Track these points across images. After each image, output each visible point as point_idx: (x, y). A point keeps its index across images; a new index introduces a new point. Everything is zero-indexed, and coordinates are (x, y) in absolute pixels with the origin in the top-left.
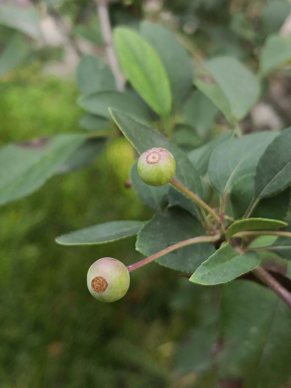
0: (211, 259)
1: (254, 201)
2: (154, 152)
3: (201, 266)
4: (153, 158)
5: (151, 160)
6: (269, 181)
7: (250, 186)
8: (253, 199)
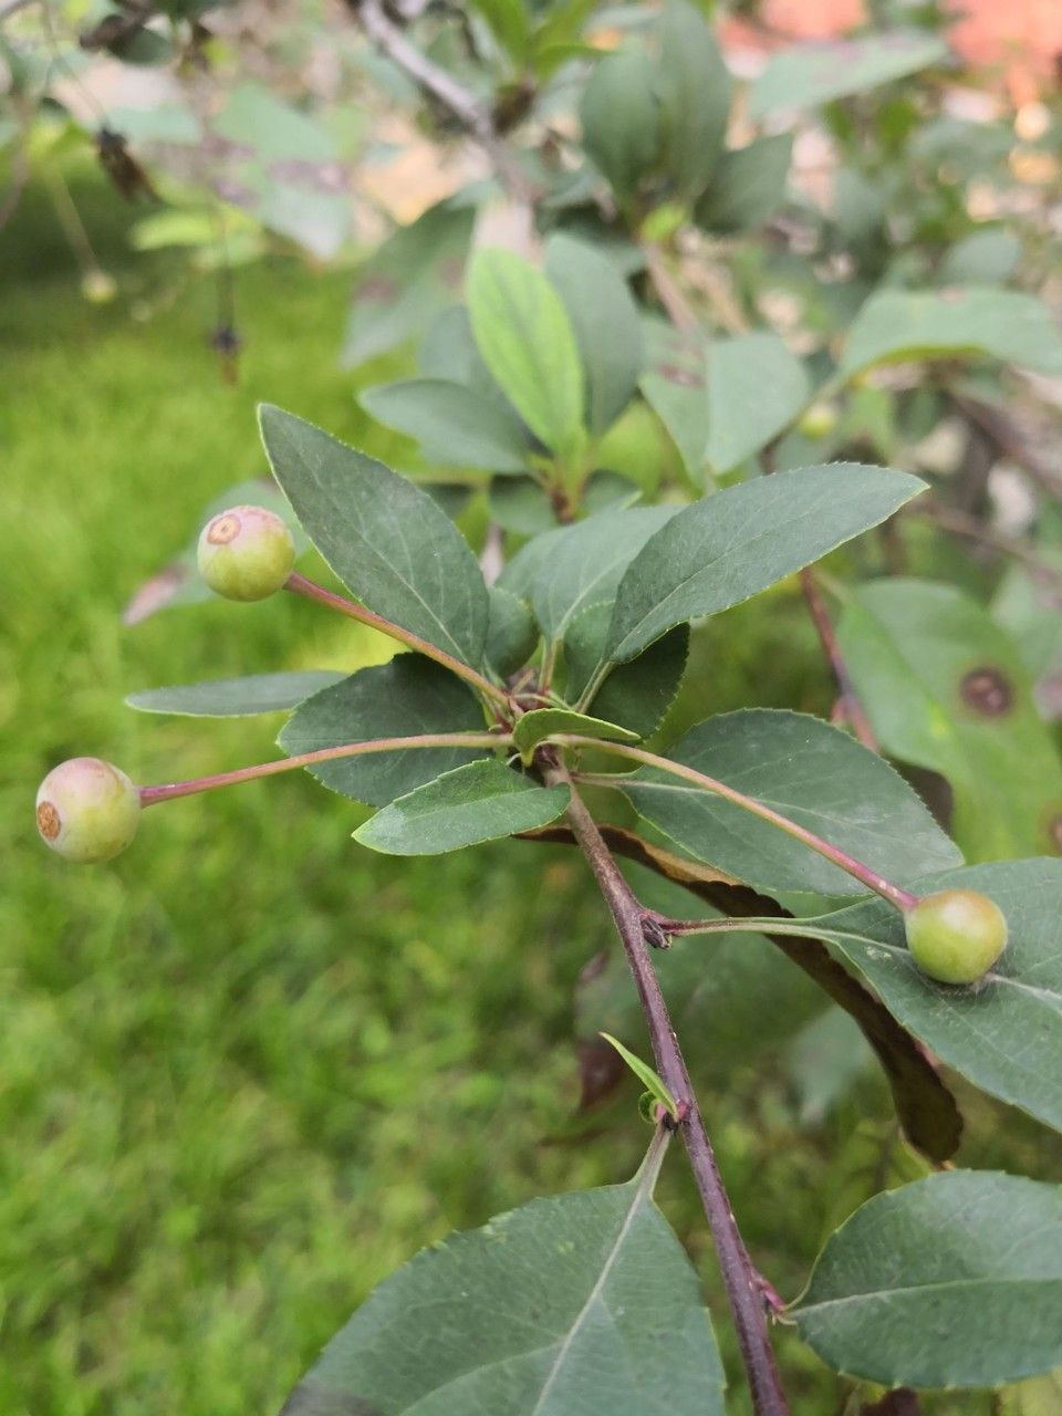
0: (418, 793)
1: (601, 668)
2: (230, 516)
3: (391, 806)
4: (224, 529)
5: (217, 533)
6: (635, 623)
7: (597, 631)
8: (601, 661)
